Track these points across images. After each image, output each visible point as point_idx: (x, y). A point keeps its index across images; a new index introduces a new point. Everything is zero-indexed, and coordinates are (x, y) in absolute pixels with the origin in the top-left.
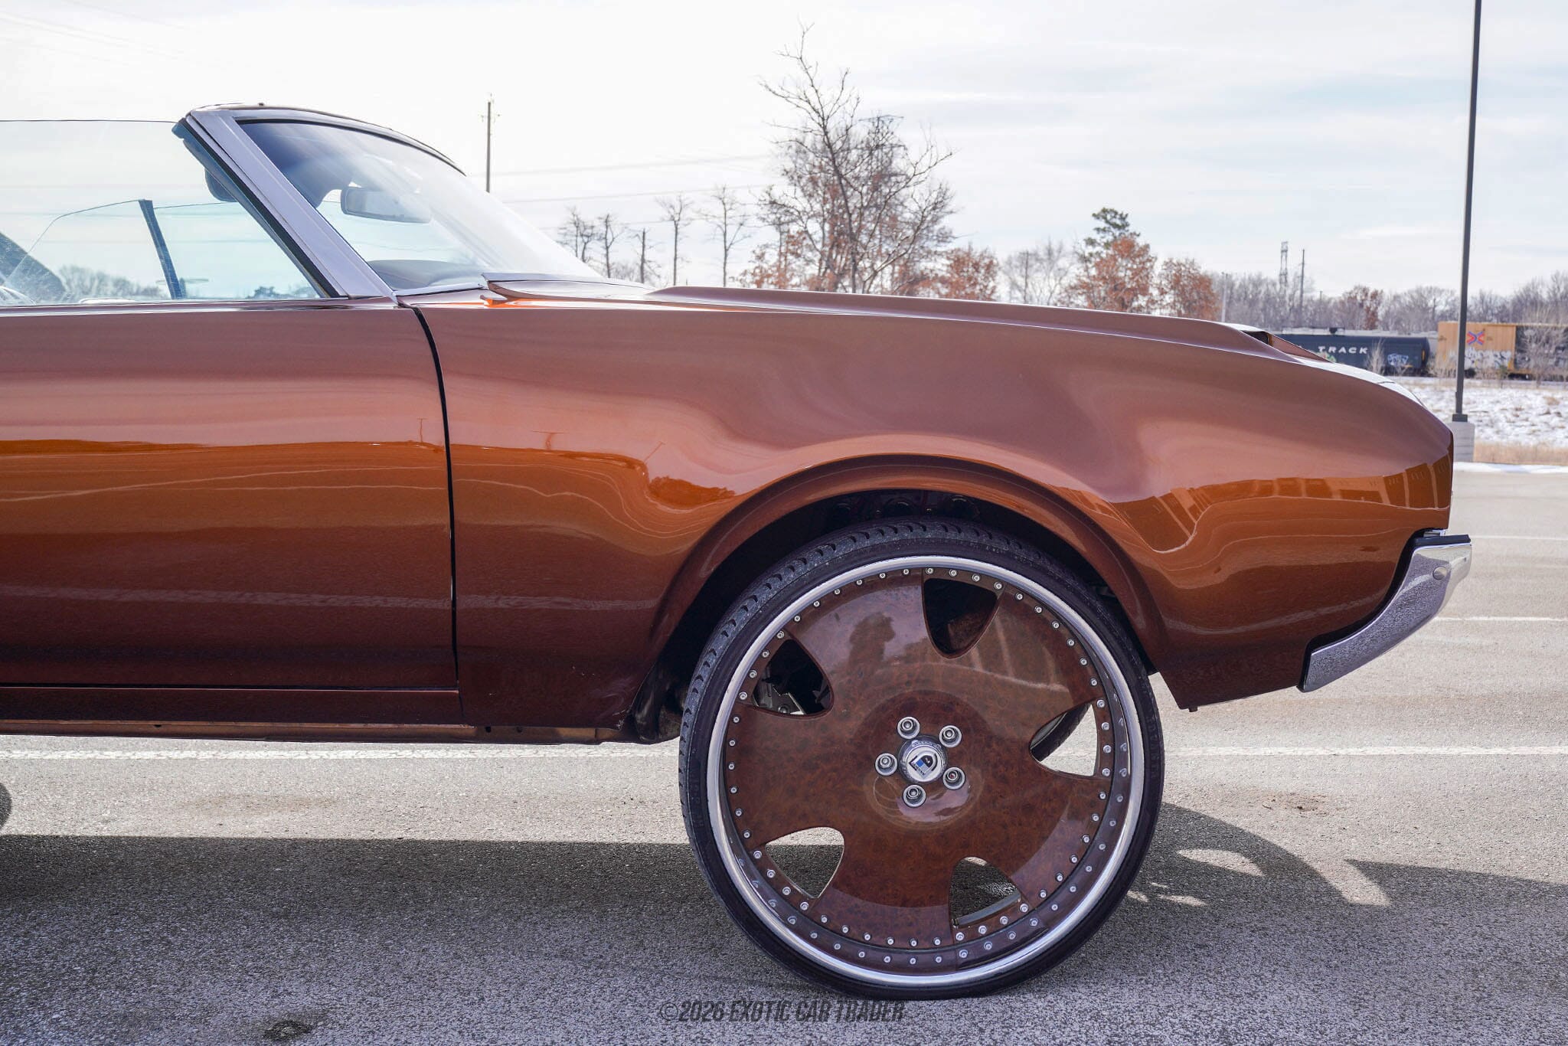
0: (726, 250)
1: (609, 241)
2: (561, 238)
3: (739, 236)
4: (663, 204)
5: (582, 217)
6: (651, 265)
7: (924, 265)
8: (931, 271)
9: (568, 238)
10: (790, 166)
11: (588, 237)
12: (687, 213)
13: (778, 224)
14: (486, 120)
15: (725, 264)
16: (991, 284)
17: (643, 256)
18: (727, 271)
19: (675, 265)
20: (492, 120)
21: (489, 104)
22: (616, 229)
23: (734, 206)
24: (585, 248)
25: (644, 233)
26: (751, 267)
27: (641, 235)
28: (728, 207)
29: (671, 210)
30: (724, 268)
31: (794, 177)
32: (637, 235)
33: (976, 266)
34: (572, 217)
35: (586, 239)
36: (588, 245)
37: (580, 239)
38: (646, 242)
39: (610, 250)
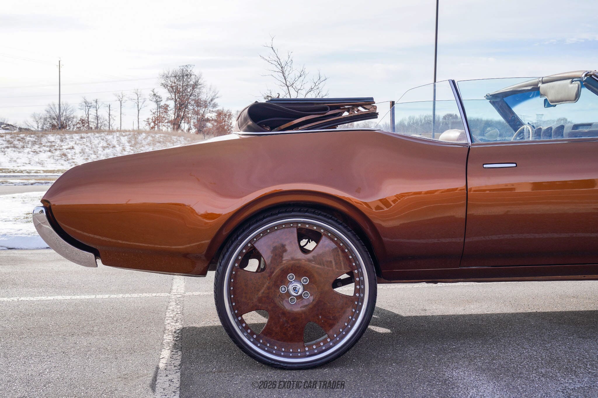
0: (139, 111)
1: (97, 108)
2: (80, 107)
3: (143, 106)
4: (116, 95)
5: (88, 100)
6: (112, 116)
7: (208, 115)
8: (211, 117)
9: (83, 107)
10: (163, 82)
11: (90, 107)
12: (125, 98)
13: (157, 102)
14: (58, 67)
15: (138, 115)
16: (230, 122)
17: (109, 113)
18: (139, 118)
19: (121, 116)
20: (60, 67)
21: (59, 61)
22: (99, 104)
23: (141, 96)
24: (88, 111)
25: (110, 105)
26: (151, 117)
27: (109, 106)
28: (139, 96)
29: (119, 98)
30: (138, 117)
31: (165, 86)
32: (107, 106)
33: (225, 115)
34: (84, 100)
35: (89, 108)
36: (90, 110)
37: (87, 108)
38: (110, 108)
39: (98, 111)
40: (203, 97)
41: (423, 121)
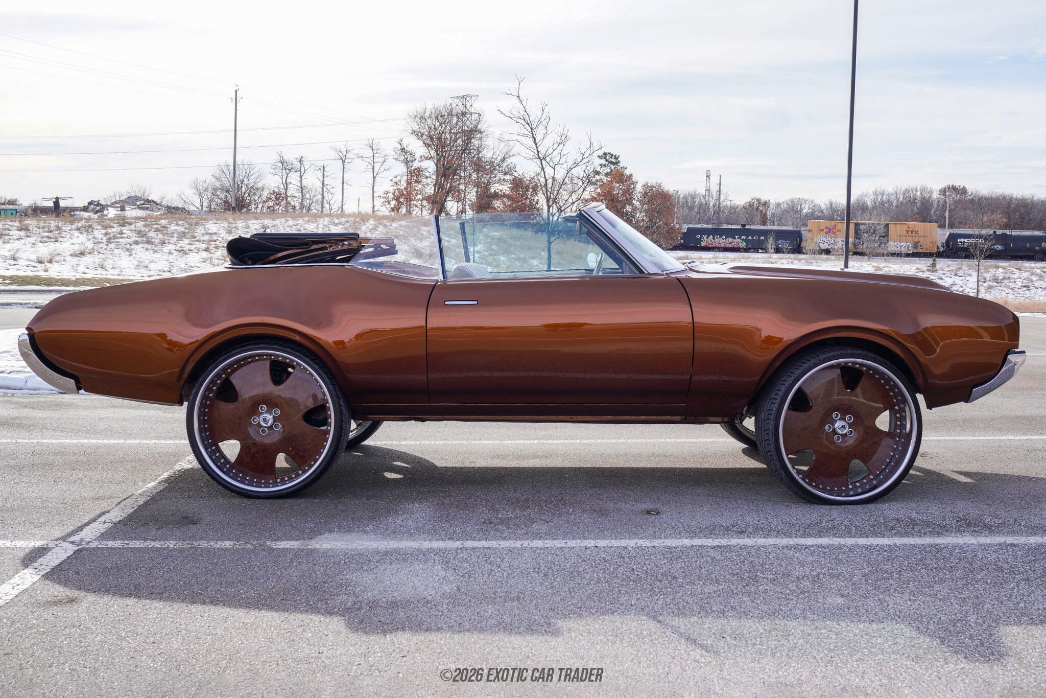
0: (374, 178)
1: (302, 172)
2: (272, 171)
3: (382, 169)
4: (335, 150)
5: (286, 158)
6: (328, 187)
7: (495, 188)
8: (501, 191)
9: (277, 170)
10: (416, 127)
11: (289, 170)
12: (350, 155)
13: (406, 162)
14: (234, 101)
15: (373, 186)
16: (536, 198)
17: (323, 181)
18: (375, 190)
19: (343, 187)
20: (238, 101)
21: (236, 91)
22: (306, 165)
23: (378, 151)
24: (287, 177)
25: (324, 168)
26: (391, 189)
27: (322, 169)
28: (375, 152)
29: (341, 154)
30: (373, 189)
31: (418, 134)
32: (320, 169)
33: (527, 188)
34: (279, 157)
35: (288, 171)
36: (289, 175)
37: (284, 171)
38: (325, 173)
39: (303, 178)
40: (487, 155)
41: (901, 199)
